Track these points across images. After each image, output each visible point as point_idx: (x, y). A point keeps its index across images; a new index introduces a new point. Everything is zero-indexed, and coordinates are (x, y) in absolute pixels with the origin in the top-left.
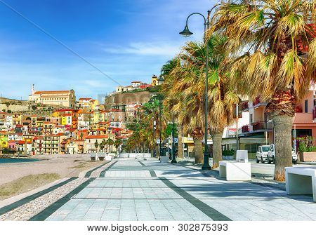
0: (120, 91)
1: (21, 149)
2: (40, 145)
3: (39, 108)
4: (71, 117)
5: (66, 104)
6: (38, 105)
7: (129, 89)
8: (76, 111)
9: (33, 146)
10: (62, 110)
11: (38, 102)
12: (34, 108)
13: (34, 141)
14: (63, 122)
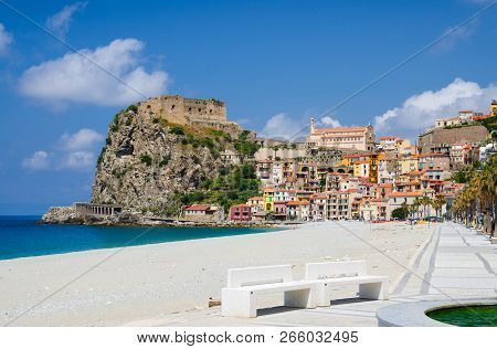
0: (442, 125)
1: (292, 213)
2: (321, 207)
3: (320, 153)
4: (367, 166)
5: (361, 146)
6: (320, 150)
7: (456, 122)
8: (375, 156)
9: (311, 209)
10: (355, 156)
11: (319, 144)
12: (313, 152)
13: (312, 201)
14: (355, 174)
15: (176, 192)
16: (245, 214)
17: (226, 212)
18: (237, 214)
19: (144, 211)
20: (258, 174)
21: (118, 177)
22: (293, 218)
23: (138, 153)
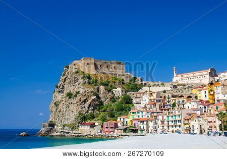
1: (142, 127)
3: (178, 87)
4: (207, 92)
5: (206, 81)
6: (179, 85)
9: (156, 123)
10: (200, 87)
12: (175, 87)
13: (156, 117)
14: (199, 98)
15: (80, 113)
16: (112, 128)
17: (102, 126)
18: (107, 128)
19: (64, 126)
20: (134, 101)
21: (57, 106)
22: (142, 130)
23: (66, 91)
